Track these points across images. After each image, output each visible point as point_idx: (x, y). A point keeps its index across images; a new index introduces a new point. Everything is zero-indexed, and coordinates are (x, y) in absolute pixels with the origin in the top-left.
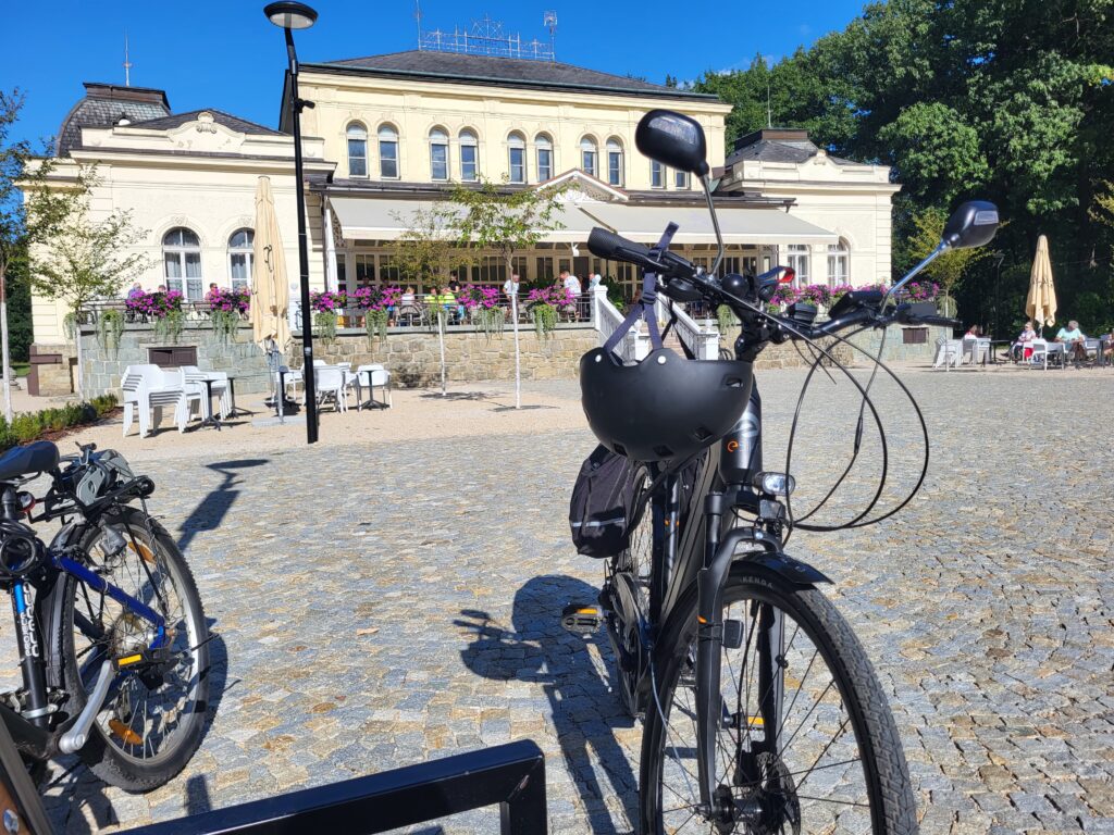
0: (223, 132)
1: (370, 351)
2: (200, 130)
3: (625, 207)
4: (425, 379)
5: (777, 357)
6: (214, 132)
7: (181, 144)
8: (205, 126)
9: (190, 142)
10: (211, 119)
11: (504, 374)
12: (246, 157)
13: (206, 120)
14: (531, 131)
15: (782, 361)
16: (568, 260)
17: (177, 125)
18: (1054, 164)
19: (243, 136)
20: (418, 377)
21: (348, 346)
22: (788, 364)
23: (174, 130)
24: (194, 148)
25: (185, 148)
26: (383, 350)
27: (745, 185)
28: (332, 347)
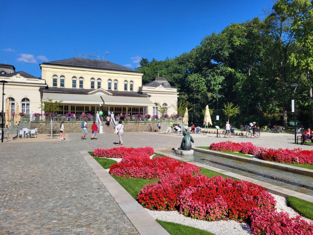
0: (22, 77)
1: (46, 126)
2: (17, 77)
3: (112, 96)
4: (57, 132)
5: (138, 129)
6: (20, 78)
7: (12, 80)
8: (18, 76)
9: (14, 80)
10: (19, 75)
11: (75, 131)
12: (27, 83)
13: (18, 75)
14: (96, 78)
15: (139, 130)
16: (99, 107)
17: (12, 76)
18: (219, 88)
19: (26, 79)
20: (56, 131)
21: (42, 125)
22: (140, 131)
23: (11, 77)
24: (15, 81)
25: (13, 81)
26: (49, 126)
27: (142, 91)
28: (38, 125)
